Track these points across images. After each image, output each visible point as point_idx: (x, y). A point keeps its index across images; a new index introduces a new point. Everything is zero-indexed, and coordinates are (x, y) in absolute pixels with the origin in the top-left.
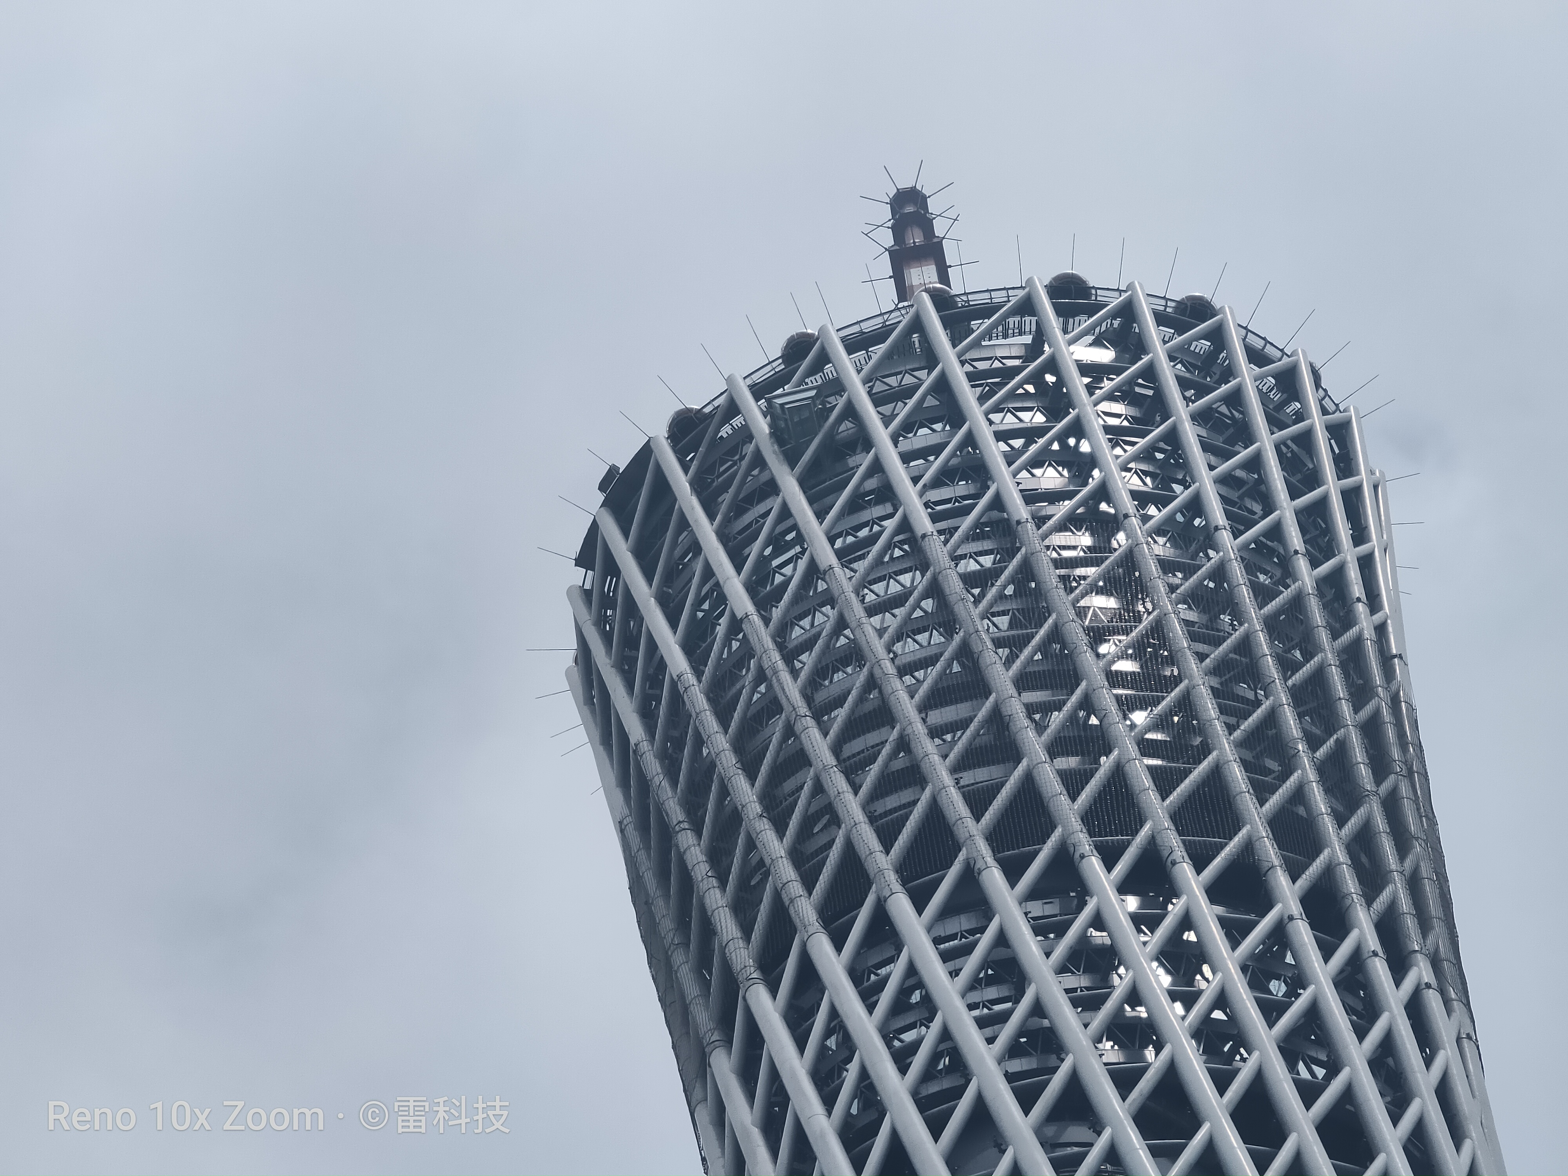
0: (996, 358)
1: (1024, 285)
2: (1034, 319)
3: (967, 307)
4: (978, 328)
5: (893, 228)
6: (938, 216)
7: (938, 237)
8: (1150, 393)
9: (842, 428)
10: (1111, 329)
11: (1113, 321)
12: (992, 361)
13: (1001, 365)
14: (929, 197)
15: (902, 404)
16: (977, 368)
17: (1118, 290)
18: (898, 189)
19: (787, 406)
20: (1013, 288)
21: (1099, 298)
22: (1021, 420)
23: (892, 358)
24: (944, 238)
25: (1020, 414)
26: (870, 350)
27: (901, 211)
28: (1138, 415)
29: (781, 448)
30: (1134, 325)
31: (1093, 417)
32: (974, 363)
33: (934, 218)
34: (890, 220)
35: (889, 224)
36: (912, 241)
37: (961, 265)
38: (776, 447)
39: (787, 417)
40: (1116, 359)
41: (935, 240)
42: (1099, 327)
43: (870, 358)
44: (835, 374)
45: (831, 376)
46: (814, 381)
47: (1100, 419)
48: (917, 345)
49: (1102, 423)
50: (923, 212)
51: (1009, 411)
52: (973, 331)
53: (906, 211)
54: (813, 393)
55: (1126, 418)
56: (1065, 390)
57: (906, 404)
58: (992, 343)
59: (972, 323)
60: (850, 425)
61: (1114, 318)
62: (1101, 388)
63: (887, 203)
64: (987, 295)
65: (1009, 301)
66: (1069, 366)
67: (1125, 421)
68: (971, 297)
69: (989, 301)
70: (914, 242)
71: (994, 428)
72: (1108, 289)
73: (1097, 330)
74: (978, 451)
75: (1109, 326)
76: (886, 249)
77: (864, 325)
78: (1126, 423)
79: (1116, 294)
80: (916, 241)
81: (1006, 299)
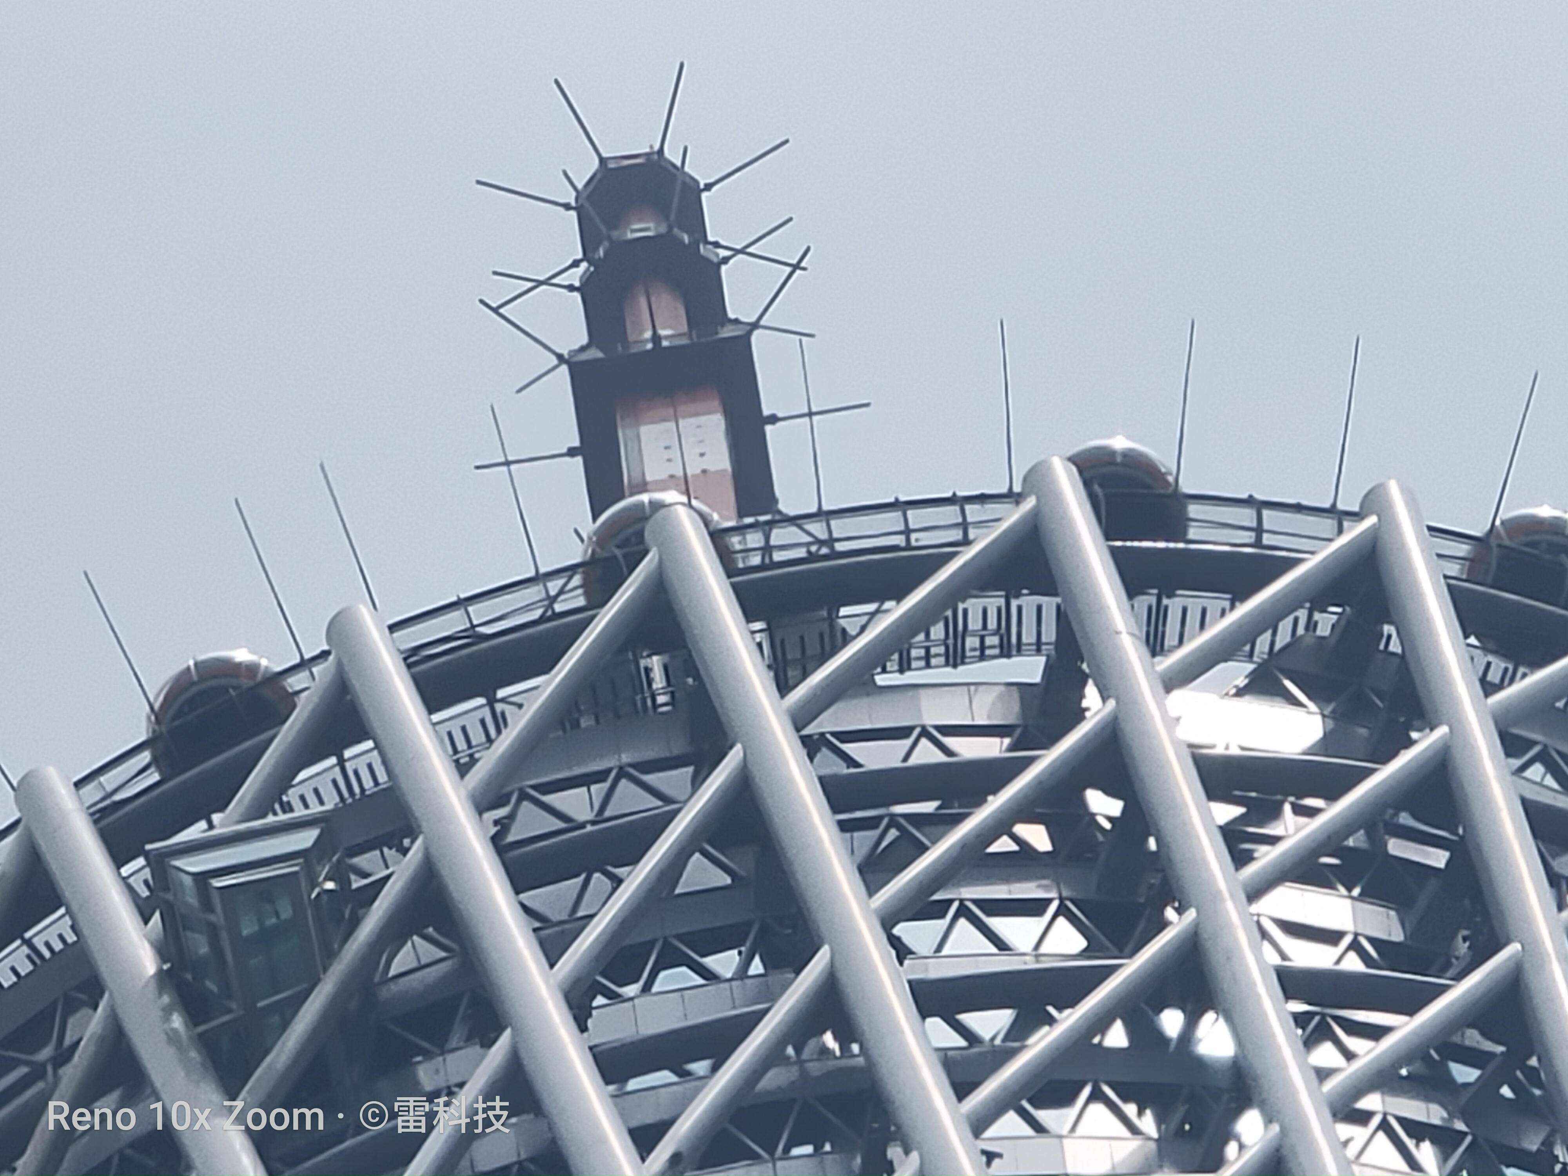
0: (925, 733)
1: (1017, 489)
2: (1049, 603)
3: (826, 557)
4: (863, 629)
5: (584, 289)
6: (738, 252)
7: (736, 321)
8: (1438, 858)
9: (402, 961)
10: (1310, 640)
11: (1317, 616)
12: (908, 742)
13: (941, 757)
14: (708, 187)
15: (607, 884)
16: (858, 765)
17: (1331, 511)
18: (602, 161)
19: (218, 883)
20: (982, 498)
21: (1267, 539)
22: (1001, 945)
23: (576, 725)
24: (755, 325)
25: (999, 924)
26: (501, 693)
27: (615, 234)
28: (1397, 935)
29: (196, 1025)
30: (1387, 629)
31: (1243, 938)
32: (847, 748)
33: (726, 260)
34: (576, 264)
35: (575, 277)
36: (648, 334)
37: (810, 414)
38: (177, 1022)
39: (218, 917)
40: (1325, 745)
41: (726, 332)
42: (1268, 634)
43: (500, 722)
44: (382, 777)
45: (368, 783)
46: (311, 799)
47: (1266, 945)
48: (659, 682)
49: (1276, 960)
50: (686, 239)
51: (963, 911)
52: (846, 639)
53: (630, 236)
54: (306, 839)
55: (1355, 946)
56: (1152, 844)
57: (618, 882)
58: (909, 677)
59: (844, 611)
60: (428, 951)
61: (1318, 603)
62: (1273, 840)
63: (567, 207)
64: (892, 520)
65: (966, 542)
66: (1168, 762)
67: (1352, 956)
68: (839, 527)
69: (899, 540)
70: (656, 339)
71: (914, 970)
72: (1298, 508)
73: (1263, 643)
74: (855, 1048)
75: (1301, 631)
76: (560, 357)
77: (479, 612)
78: (1353, 964)
79: (1327, 525)
80: (663, 332)
81: (956, 535)
